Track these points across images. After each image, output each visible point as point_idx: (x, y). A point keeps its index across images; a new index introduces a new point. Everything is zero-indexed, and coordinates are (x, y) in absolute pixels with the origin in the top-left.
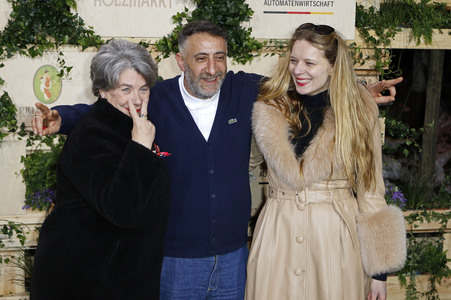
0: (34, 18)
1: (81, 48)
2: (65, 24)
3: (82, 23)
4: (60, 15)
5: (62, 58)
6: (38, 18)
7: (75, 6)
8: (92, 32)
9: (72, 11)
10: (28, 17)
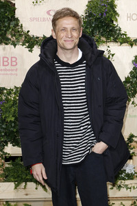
0: (94, 28)
1: (119, 44)
2: (111, 31)
3: (120, 30)
4: (108, 26)
5: (109, 49)
6: (97, 27)
7: (116, 20)
8: (126, 35)
9: (115, 23)
10: (91, 26)
